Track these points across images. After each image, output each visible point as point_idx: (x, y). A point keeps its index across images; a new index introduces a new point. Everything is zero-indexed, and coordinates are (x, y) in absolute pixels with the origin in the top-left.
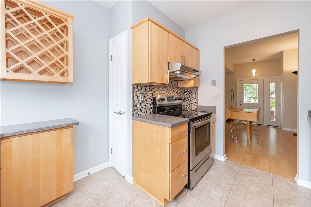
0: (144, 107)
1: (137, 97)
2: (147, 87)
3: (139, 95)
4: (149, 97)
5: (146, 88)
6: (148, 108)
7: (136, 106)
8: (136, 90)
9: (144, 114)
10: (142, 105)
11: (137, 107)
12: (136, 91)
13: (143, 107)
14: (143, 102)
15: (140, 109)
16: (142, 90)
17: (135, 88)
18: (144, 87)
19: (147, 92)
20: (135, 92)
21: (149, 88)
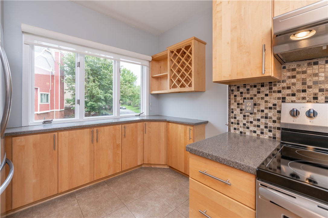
0: (255, 123)
1: (238, 104)
2: (263, 86)
3: (241, 102)
4: (271, 105)
5: (261, 88)
6: (266, 127)
7: (235, 118)
8: (236, 93)
9: (254, 135)
10: (250, 118)
11: (237, 119)
12: (235, 96)
13: (251, 122)
14: (251, 114)
15: (244, 124)
16: (248, 93)
17: (232, 90)
18: (255, 86)
19: (263, 96)
20: (232, 97)
21: (271, 89)
